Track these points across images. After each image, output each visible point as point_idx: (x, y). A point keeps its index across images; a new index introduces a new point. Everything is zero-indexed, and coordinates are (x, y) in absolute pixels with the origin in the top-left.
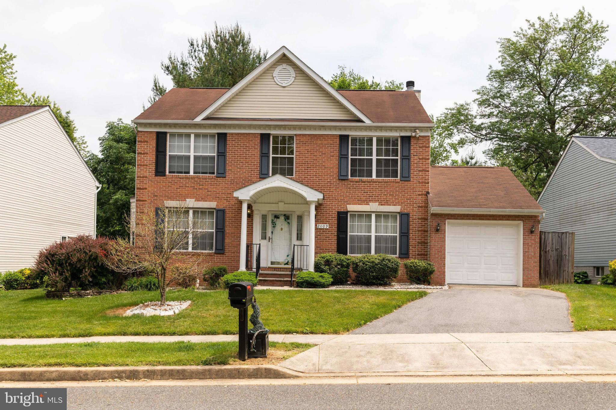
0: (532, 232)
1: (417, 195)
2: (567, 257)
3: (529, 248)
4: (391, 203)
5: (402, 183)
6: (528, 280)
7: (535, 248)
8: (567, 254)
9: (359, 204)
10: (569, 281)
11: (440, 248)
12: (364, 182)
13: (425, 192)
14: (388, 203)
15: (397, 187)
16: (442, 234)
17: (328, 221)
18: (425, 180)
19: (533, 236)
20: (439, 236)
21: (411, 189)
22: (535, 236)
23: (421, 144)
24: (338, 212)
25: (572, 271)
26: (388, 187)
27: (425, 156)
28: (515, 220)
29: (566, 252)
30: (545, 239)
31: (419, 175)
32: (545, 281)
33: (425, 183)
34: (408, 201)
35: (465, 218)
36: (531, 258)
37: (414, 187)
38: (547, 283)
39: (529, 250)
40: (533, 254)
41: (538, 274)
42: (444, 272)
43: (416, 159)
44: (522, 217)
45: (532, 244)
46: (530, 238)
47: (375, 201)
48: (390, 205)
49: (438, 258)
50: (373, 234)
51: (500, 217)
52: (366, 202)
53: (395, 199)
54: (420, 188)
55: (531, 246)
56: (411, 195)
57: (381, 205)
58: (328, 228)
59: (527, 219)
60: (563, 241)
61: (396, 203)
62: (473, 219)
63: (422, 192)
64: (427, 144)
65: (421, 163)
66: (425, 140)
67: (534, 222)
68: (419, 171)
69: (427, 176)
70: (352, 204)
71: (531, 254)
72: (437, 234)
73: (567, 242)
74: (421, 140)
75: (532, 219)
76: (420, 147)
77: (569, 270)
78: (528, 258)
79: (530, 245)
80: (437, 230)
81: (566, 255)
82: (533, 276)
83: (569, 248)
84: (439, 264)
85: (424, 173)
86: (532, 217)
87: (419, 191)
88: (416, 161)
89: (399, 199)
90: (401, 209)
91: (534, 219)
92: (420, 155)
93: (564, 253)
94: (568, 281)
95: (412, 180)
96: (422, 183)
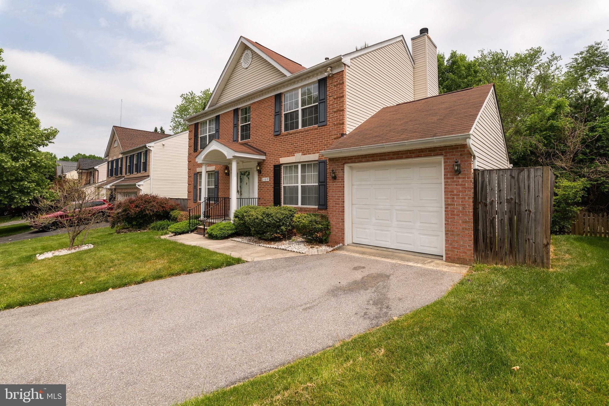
0: (458, 172)
1: (333, 139)
2: (532, 215)
3: (453, 198)
4: (311, 151)
5: (319, 129)
6: (453, 251)
7: (465, 198)
8: (532, 210)
9: (288, 156)
10: (539, 260)
11: (337, 199)
12: (291, 134)
13: (340, 134)
14: (309, 152)
15: (315, 134)
16: (339, 182)
17: (268, 175)
18: (340, 121)
19: (459, 178)
20: (336, 184)
21: (327, 134)
22: (464, 178)
23: (336, 82)
24: (274, 165)
25: (545, 242)
26: (308, 135)
27: (340, 94)
28: (430, 155)
29: (528, 205)
30: (483, 182)
31: (334, 117)
32: (486, 257)
33: (341, 124)
34: (325, 147)
35: (364, 159)
36: (458, 215)
37: (330, 131)
38: (490, 259)
39: (453, 201)
40: (461, 208)
41: (472, 242)
42: (343, 229)
43: (332, 100)
44: (440, 150)
45: (460, 191)
46: (454, 182)
47: (299, 152)
48: (310, 154)
49: (336, 211)
50: (300, 185)
51: (407, 153)
52: (292, 154)
53: (315, 147)
54: (335, 130)
55: (456, 195)
56: (327, 141)
57: (304, 154)
58: (268, 180)
59: (449, 153)
60: (522, 185)
61: (315, 151)
62: (373, 160)
63: (337, 134)
64: (341, 80)
65: (335, 104)
66: (339, 76)
67: (461, 155)
68: (335, 112)
69: (341, 116)
70: (284, 157)
71: (457, 208)
72: (334, 182)
73: (532, 185)
74: (335, 78)
75: (457, 152)
76: (335, 86)
77: (538, 240)
78: (452, 215)
79: (455, 192)
80: (335, 178)
81: (530, 211)
82: (463, 246)
83: (537, 197)
84: (337, 219)
85: (339, 114)
86: (457, 148)
87: (334, 135)
88: (331, 102)
89: (317, 146)
90: (320, 157)
91: (461, 151)
92: (335, 95)
93: (524, 207)
94: (535, 261)
95: (328, 123)
96: (337, 124)
